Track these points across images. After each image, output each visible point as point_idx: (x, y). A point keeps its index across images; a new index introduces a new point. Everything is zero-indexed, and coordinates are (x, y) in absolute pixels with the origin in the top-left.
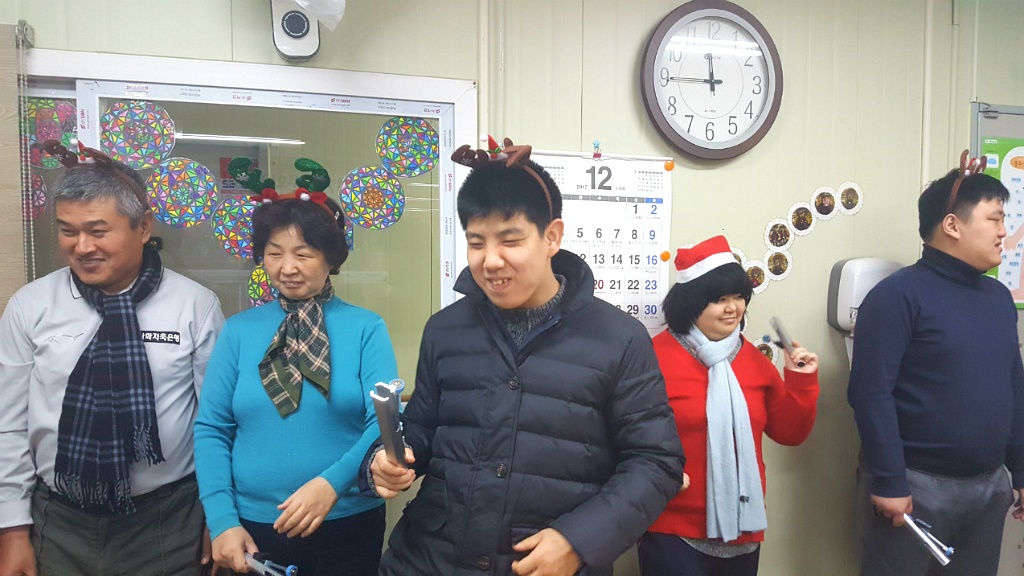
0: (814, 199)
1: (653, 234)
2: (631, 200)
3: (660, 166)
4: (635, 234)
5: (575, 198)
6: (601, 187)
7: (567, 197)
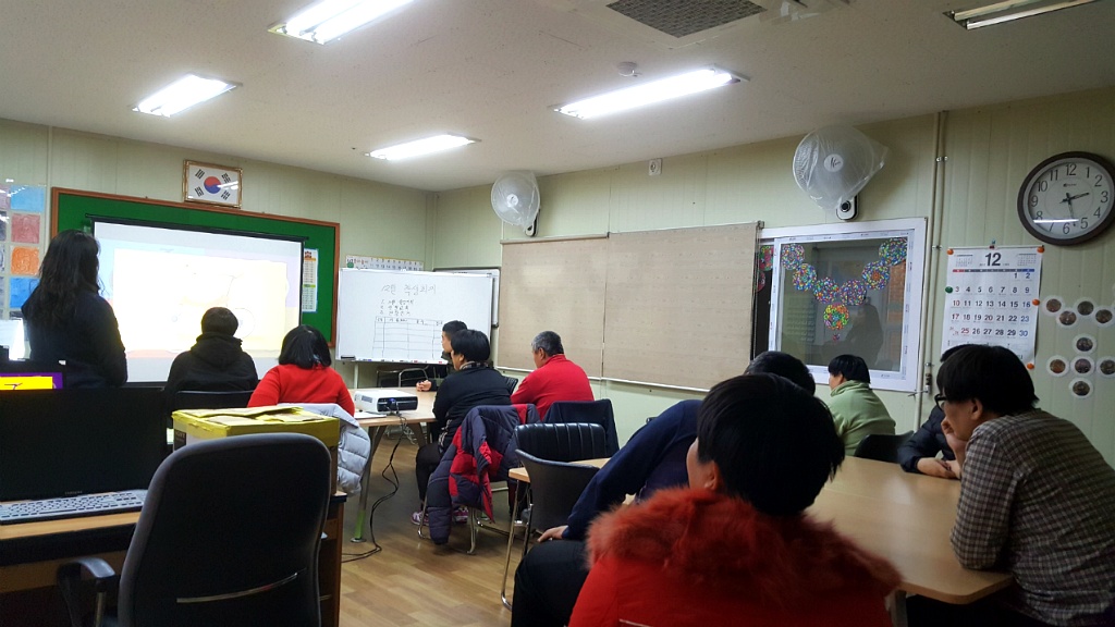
1: (1027, 290)
2: (1013, 270)
3: (1035, 250)
4: (1015, 290)
5: (978, 271)
6: (994, 264)
7: (972, 271)
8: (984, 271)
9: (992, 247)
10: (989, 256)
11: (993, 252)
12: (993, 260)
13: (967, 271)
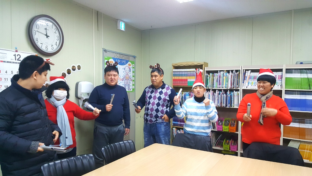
0: (71, 67)
5: (10, 62)
6: (18, 60)
7: (8, 62)
8: (13, 63)
9: (17, 51)
10: (15, 55)
11: (17, 53)
12: (17, 58)
13: (5, 62)
